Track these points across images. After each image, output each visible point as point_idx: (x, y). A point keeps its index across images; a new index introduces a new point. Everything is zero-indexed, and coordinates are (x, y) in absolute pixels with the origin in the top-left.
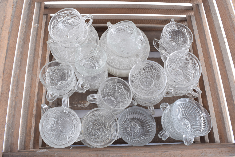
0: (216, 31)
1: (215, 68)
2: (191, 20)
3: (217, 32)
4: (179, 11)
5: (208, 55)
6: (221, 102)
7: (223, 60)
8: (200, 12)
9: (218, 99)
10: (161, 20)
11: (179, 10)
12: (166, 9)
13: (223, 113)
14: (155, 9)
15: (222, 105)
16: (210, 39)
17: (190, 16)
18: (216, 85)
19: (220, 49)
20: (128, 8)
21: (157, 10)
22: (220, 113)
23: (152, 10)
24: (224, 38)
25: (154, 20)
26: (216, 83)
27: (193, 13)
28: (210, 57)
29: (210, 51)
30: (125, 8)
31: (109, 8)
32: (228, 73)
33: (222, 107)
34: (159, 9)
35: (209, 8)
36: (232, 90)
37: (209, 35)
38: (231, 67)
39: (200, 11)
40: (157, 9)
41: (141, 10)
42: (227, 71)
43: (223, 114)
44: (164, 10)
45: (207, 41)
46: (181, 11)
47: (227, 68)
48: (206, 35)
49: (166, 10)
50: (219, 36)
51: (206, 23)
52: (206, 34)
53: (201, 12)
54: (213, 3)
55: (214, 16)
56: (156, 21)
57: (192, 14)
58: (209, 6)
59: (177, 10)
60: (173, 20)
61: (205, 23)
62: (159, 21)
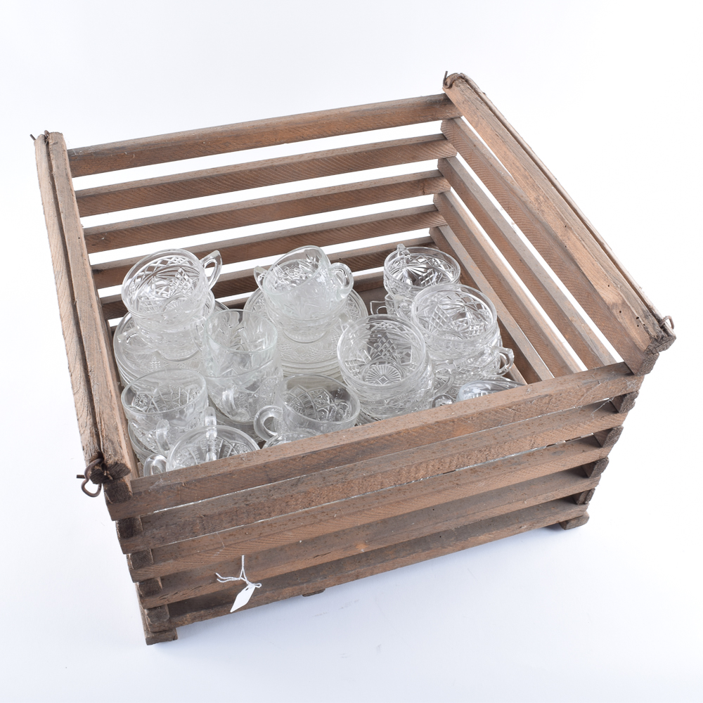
0: (491, 218)
1: (520, 291)
2: (442, 234)
3: (493, 218)
4: (408, 219)
5: (497, 275)
6: (557, 347)
7: (521, 260)
8: (452, 206)
9: (547, 345)
10: (372, 255)
11: (407, 216)
12: (378, 222)
13: (569, 364)
14: (352, 226)
15: (560, 352)
16: (490, 247)
17: (437, 227)
18: (534, 320)
19: (509, 243)
20: (290, 237)
21: (357, 228)
22: (563, 367)
23: (346, 229)
24: (511, 225)
25: (357, 257)
26: (532, 317)
27: (442, 217)
28: (503, 277)
29: (499, 268)
30: (284, 238)
31: (248, 244)
32: (539, 277)
33: (563, 355)
34: (362, 225)
35: (464, 183)
36: (557, 300)
37: (485, 240)
38: (541, 266)
39: (453, 203)
40: (357, 225)
41: (321, 234)
42: (537, 274)
43: (570, 367)
44: (372, 225)
45: (485, 252)
46: (412, 220)
47: (533, 269)
48: (480, 242)
49: (378, 225)
50: (499, 224)
51: (471, 221)
52: (479, 240)
53: (454, 206)
54: (469, 175)
55: (477, 195)
56: (362, 258)
57: (440, 220)
58: (462, 181)
59: (403, 218)
60: (401, 248)
61: (470, 223)
62: (368, 259)
